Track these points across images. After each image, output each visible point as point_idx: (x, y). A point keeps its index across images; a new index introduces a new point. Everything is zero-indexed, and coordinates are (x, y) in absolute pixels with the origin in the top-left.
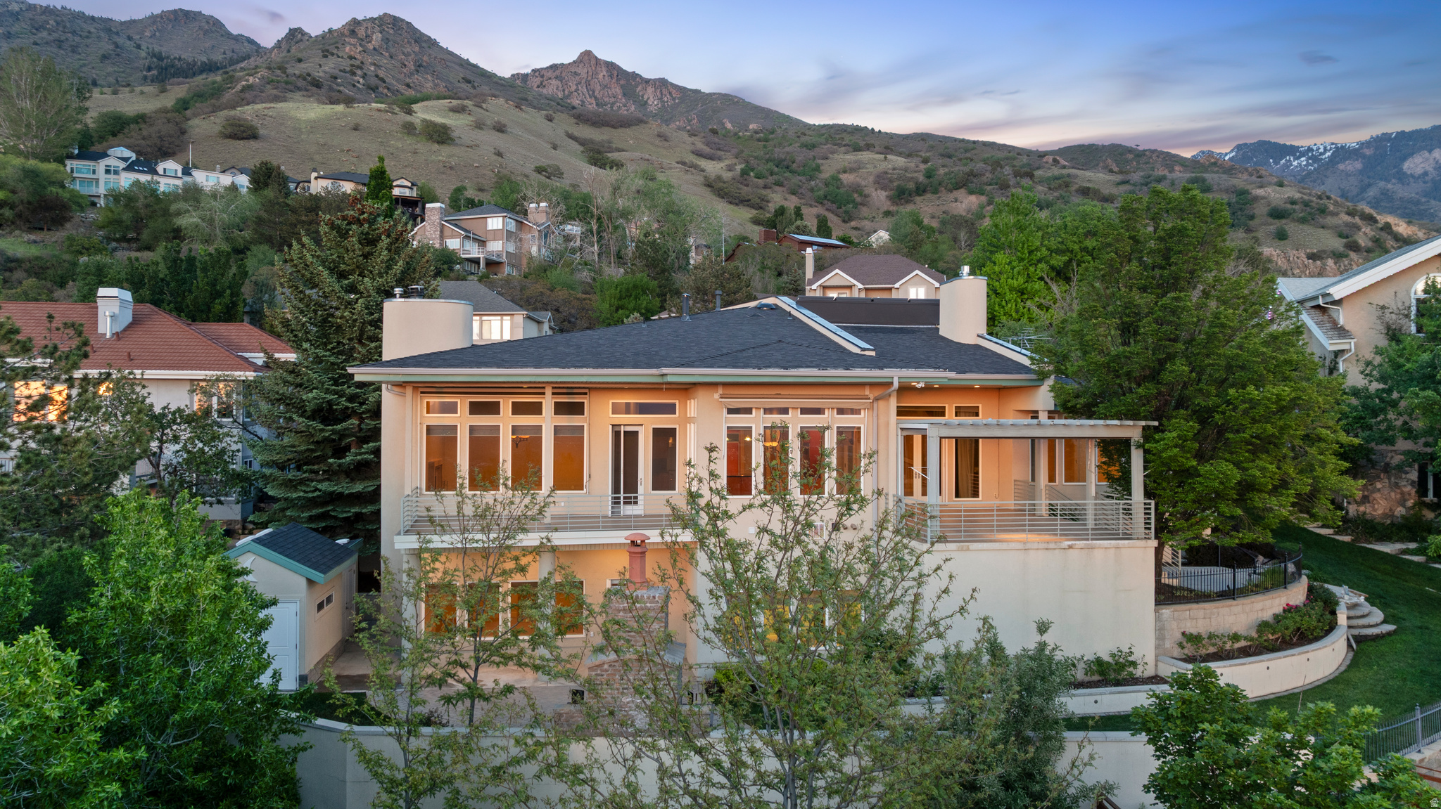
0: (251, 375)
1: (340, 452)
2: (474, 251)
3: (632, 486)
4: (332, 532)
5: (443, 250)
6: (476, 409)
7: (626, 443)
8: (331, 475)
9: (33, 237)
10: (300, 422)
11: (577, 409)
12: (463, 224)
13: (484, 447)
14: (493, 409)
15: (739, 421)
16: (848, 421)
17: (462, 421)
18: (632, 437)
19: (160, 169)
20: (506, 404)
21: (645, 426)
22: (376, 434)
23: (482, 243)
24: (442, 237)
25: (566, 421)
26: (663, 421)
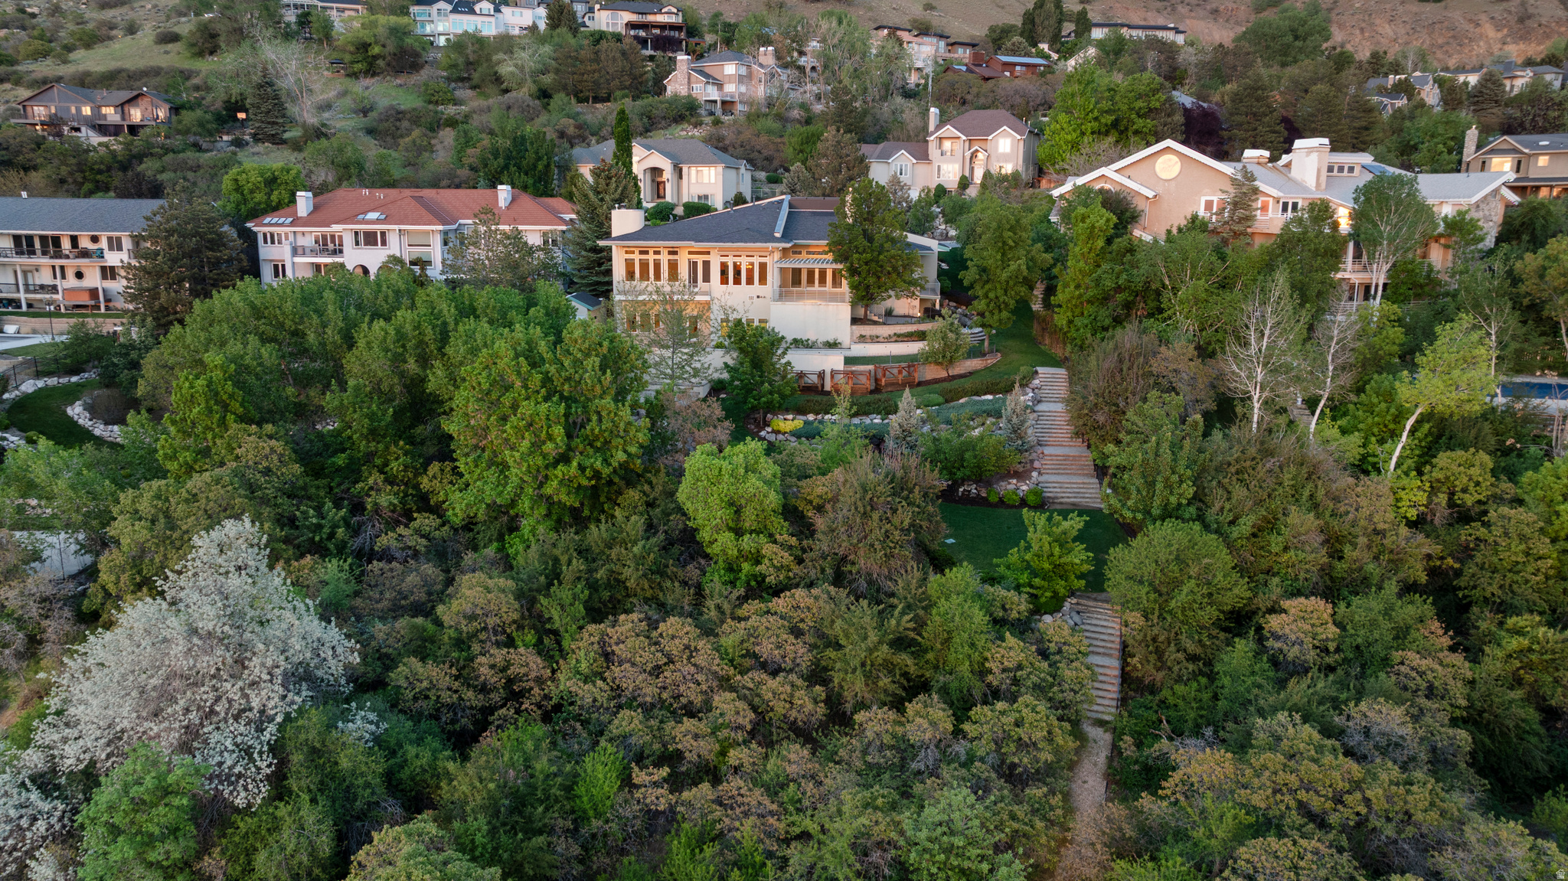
0: (564, 228)
1: (600, 265)
2: (713, 94)
3: (695, 281)
4: (598, 296)
5: (690, 96)
6: (641, 253)
7: (693, 265)
8: (598, 274)
9: (399, 81)
10: (583, 253)
11: (675, 253)
12: (706, 70)
13: (644, 265)
14: (647, 253)
15: (724, 259)
16: (763, 260)
17: (637, 257)
18: (695, 263)
19: (477, 8)
20: (651, 251)
21: (700, 259)
22: (610, 260)
23: (720, 86)
24: (689, 83)
25: (672, 257)
26: (705, 258)
